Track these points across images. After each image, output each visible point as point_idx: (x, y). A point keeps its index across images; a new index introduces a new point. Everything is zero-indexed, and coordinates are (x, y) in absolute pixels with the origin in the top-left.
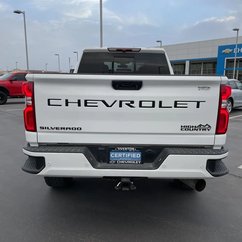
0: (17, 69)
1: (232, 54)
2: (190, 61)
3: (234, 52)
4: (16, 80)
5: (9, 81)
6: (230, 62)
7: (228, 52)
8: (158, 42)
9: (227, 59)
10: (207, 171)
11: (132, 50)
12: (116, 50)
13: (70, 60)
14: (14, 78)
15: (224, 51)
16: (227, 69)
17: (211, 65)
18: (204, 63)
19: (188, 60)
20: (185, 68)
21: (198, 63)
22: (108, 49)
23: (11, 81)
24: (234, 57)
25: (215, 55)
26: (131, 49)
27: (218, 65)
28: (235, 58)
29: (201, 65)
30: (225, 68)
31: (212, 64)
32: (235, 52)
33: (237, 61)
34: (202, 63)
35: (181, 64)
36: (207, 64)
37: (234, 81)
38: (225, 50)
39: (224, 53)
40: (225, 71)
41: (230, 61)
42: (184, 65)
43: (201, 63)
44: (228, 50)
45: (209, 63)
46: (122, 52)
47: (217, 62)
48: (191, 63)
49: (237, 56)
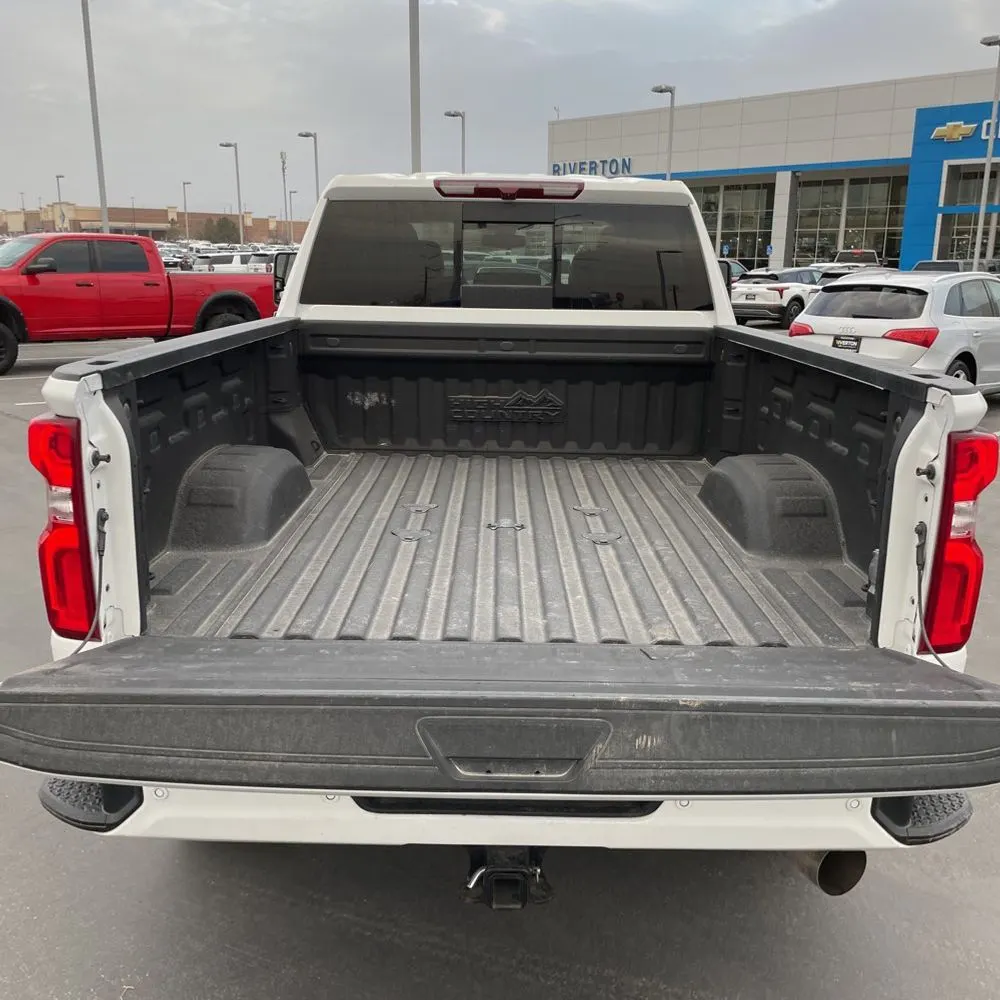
0: (60, 203)
1: (973, 144)
2: (794, 173)
3: (984, 137)
4: (51, 270)
5: (23, 274)
6: (966, 177)
7: (957, 136)
8: (661, 91)
9: (950, 166)
10: (874, 821)
11: (545, 193)
12: (472, 192)
13: (284, 163)
14: (44, 261)
15: (938, 131)
16: (950, 210)
17: (881, 191)
18: (853, 182)
19: (785, 168)
20: (770, 204)
21: (827, 183)
22: (438, 184)
23: (31, 274)
24: (985, 156)
25: (900, 147)
26: (537, 186)
27: (911, 192)
28: (988, 161)
29: (843, 189)
30: (941, 204)
31: (887, 184)
32: (988, 133)
33: (993, 175)
34: (847, 182)
35: (758, 187)
36: (866, 187)
37: (982, 280)
38: (944, 125)
39: (940, 140)
40: (940, 216)
41: (962, 171)
42: (770, 188)
43: (841, 182)
44: (955, 126)
45: (875, 180)
46: (500, 200)
47: (907, 178)
48: (801, 180)
49: (994, 155)
